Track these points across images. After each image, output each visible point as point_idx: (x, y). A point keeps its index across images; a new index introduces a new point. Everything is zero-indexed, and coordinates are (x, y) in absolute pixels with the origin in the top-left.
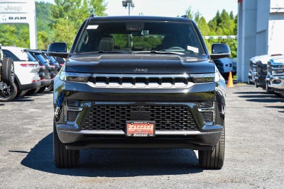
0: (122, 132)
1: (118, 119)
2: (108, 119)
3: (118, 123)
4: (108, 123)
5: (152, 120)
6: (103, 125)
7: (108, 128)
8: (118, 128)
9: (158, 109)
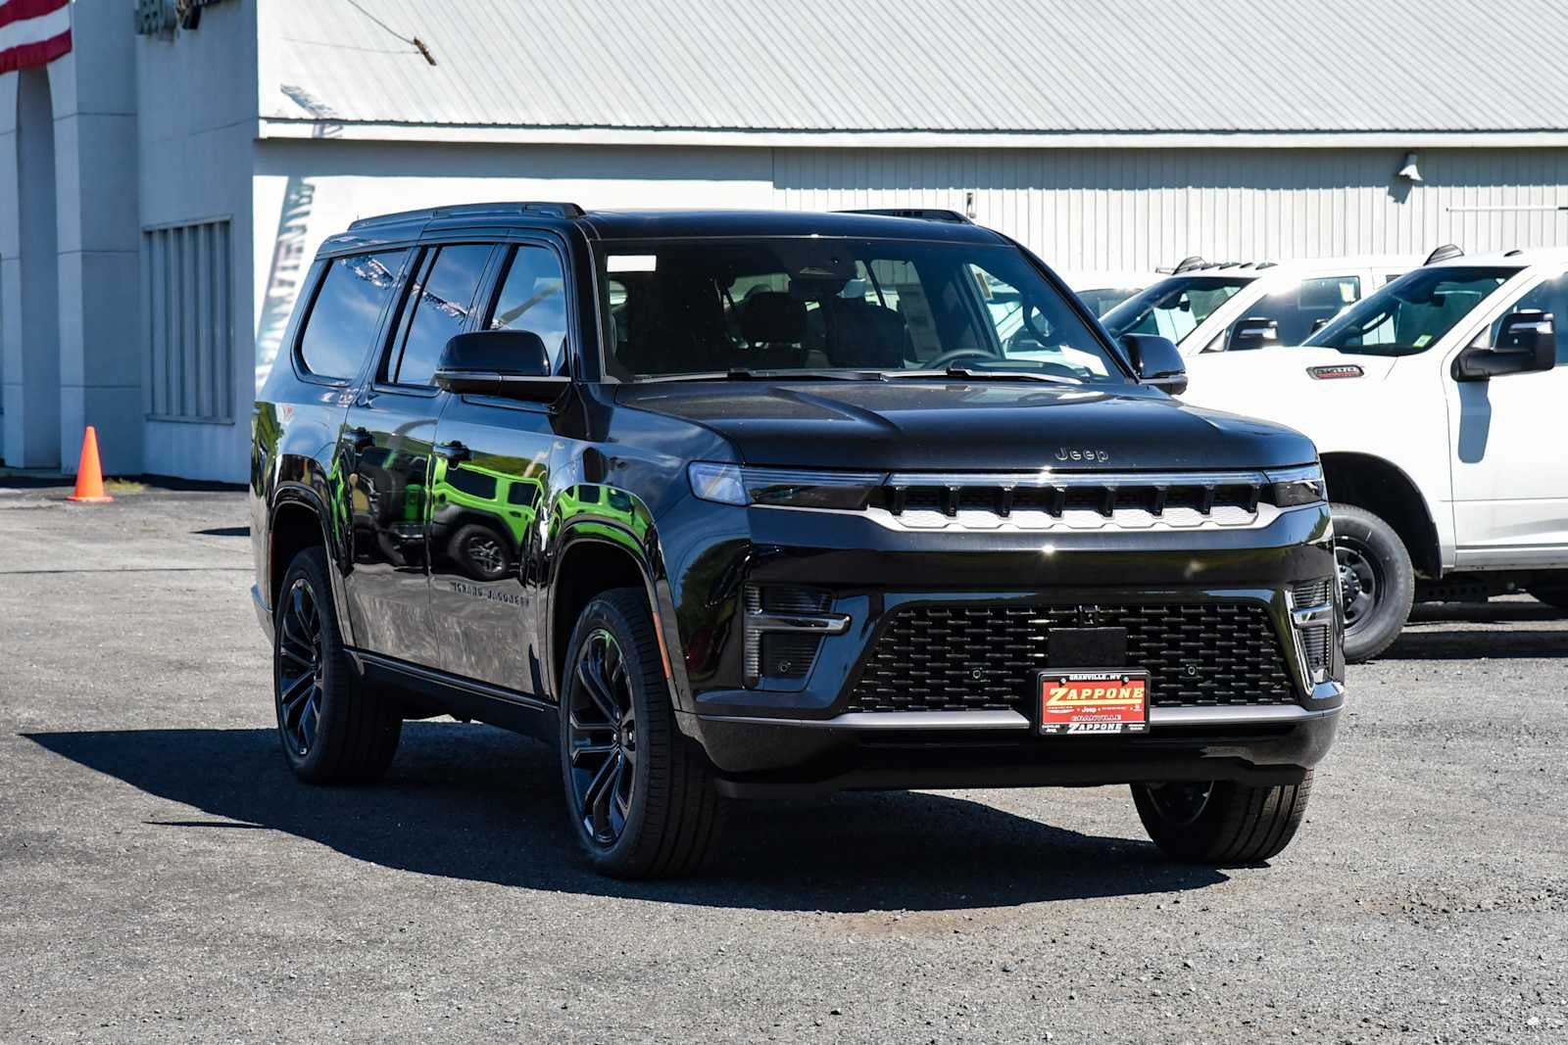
0: (1015, 720)
1: (997, 664)
2: (957, 665)
3: (997, 681)
4: (956, 681)
5: (1132, 663)
6: (937, 690)
7: (957, 704)
8: (997, 703)
9: (1155, 620)
